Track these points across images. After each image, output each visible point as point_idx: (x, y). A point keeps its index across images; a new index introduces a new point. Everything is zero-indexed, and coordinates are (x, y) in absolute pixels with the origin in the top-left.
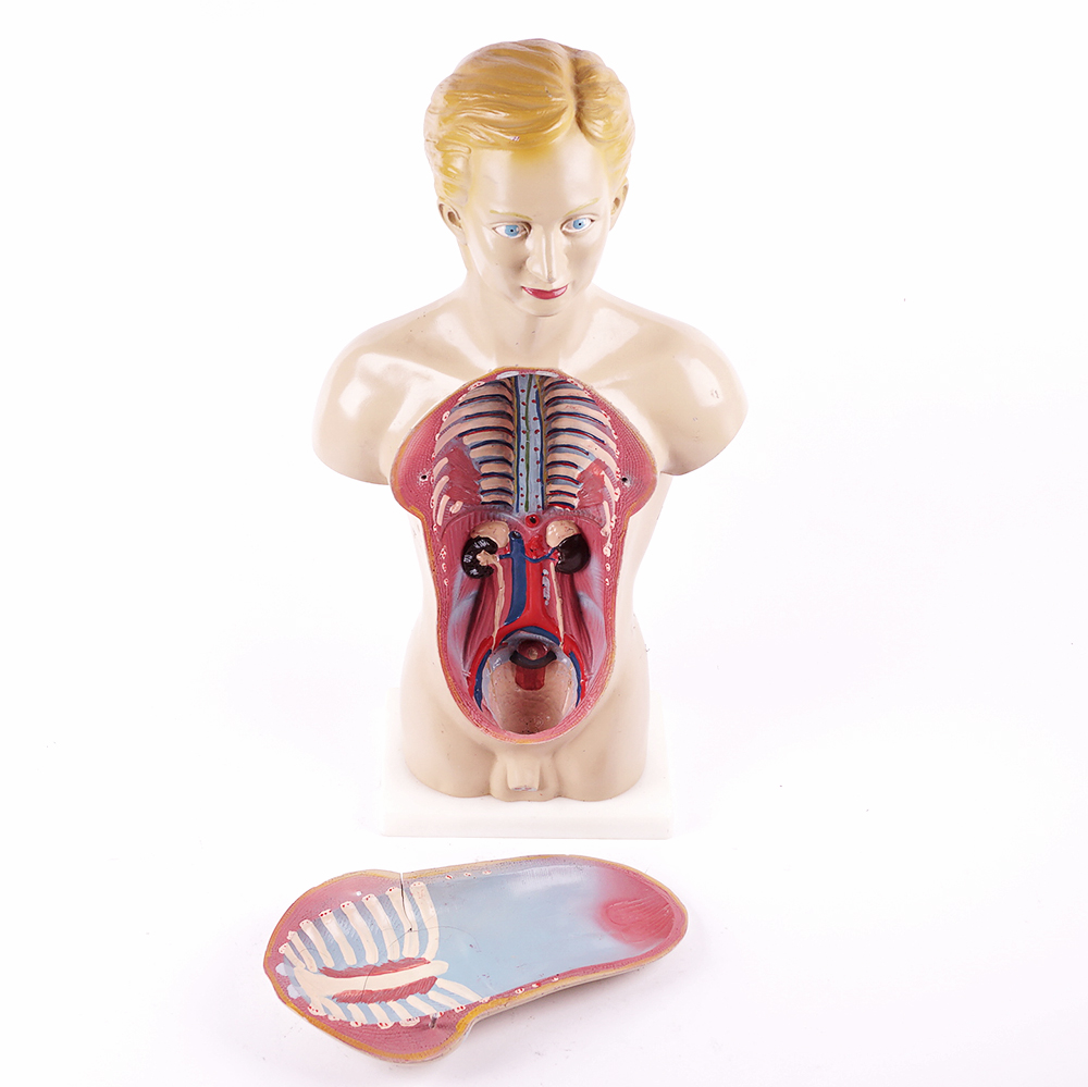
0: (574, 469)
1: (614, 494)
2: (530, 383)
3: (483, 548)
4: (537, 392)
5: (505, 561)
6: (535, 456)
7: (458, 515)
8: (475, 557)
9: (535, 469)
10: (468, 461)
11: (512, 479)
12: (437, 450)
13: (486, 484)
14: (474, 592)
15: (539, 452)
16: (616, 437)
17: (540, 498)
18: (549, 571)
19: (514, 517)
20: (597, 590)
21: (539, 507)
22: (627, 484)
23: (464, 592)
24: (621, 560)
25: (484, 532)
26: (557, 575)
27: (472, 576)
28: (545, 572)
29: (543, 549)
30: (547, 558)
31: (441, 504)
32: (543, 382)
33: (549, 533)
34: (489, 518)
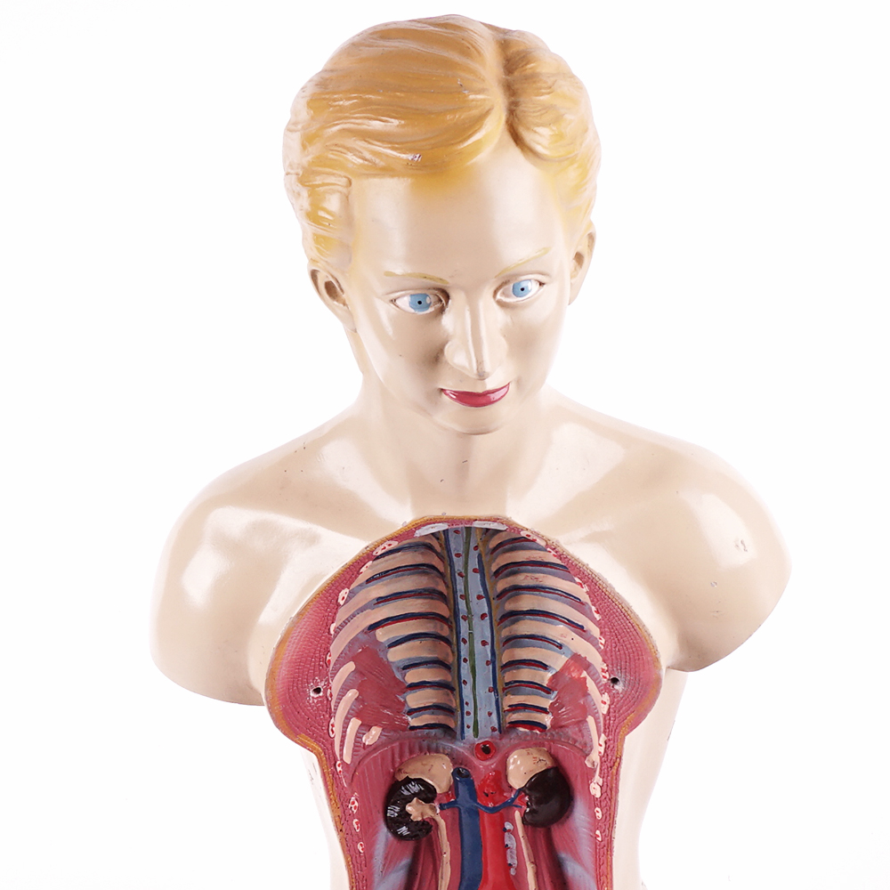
0: (542, 672)
1: (601, 702)
2: (468, 543)
3: (415, 795)
4: (480, 556)
5: (448, 812)
6: (483, 653)
7: (375, 748)
8: (403, 808)
9: (484, 673)
10: (385, 666)
11: (452, 690)
12: (337, 648)
13: (414, 700)
14: (405, 861)
15: (488, 647)
16: (598, 617)
17: (494, 716)
18: (514, 823)
19: (459, 747)
20: (585, 850)
21: (493, 729)
22: (619, 687)
23: (389, 861)
24: (616, 801)
25: (414, 771)
26: (526, 831)
27: (401, 837)
28: (508, 826)
29: (502, 792)
30: (510, 805)
31: (347, 732)
32: (486, 542)
33: (511, 767)
34: (421, 749)
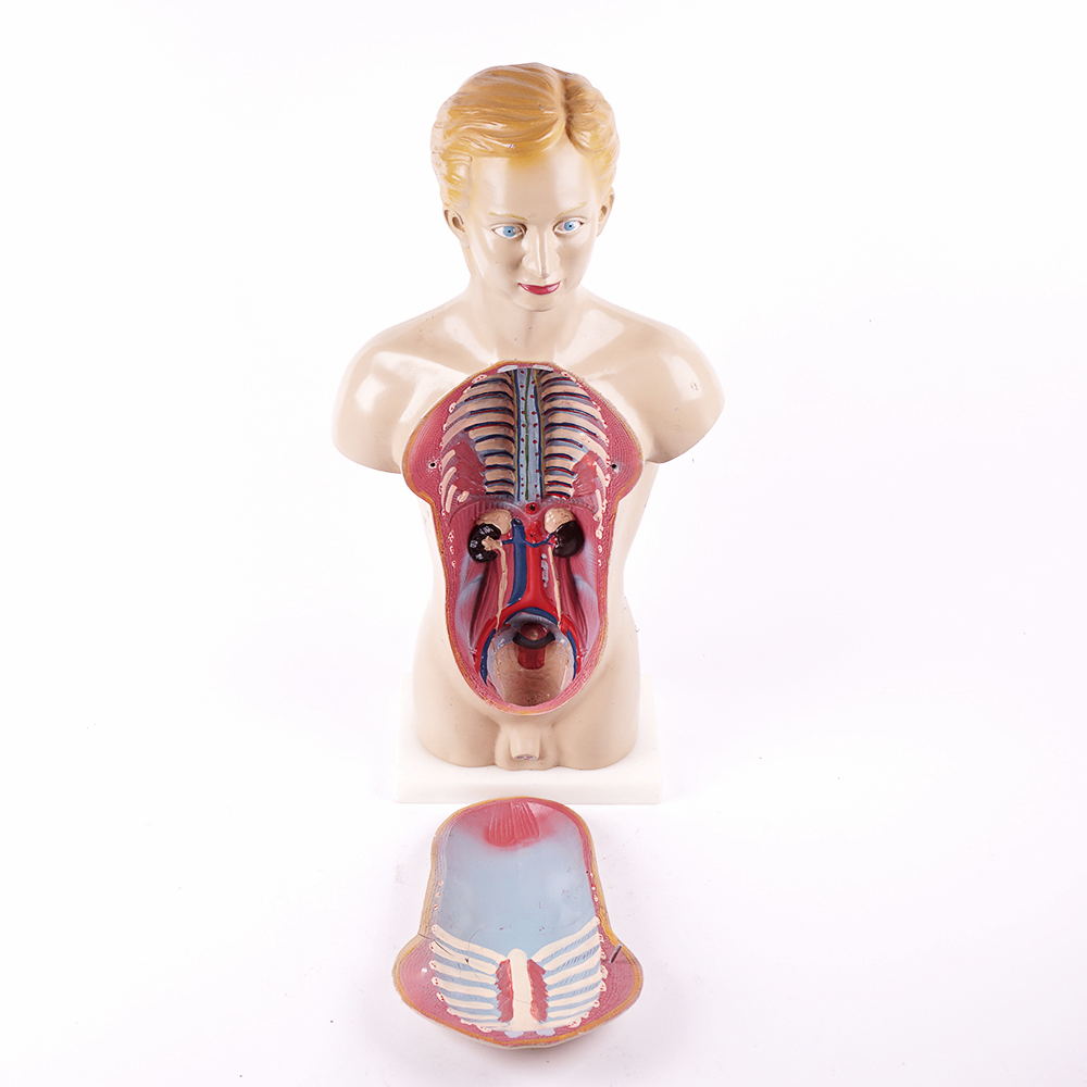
0: (569, 461)
1: (604, 480)
2: (528, 379)
3: (488, 534)
4: (535, 388)
5: (507, 546)
6: (533, 448)
7: (465, 504)
8: (480, 543)
9: (534, 460)
10: (473, 454)
11: (513, 470)
12: (446, 440)
13: (490, 476)
14: (479, 576)
15: (537, 444)
16: (606, 426)
17: (539, 487)
18: (547, 555)
19: (516, 506)
20: (591, 572)
21: (538, 496)
22: (616, 470)
23: (470, 575)
24: (611, 541)
25: (487, 520)
26: (554, 559)
27: (478, 560)
28: (544, 556)
29: (541, 534)
30: (547, 543)
31: (449, 493)
32: (539, 379)
33: (547, 520)
34: (492, 507)
